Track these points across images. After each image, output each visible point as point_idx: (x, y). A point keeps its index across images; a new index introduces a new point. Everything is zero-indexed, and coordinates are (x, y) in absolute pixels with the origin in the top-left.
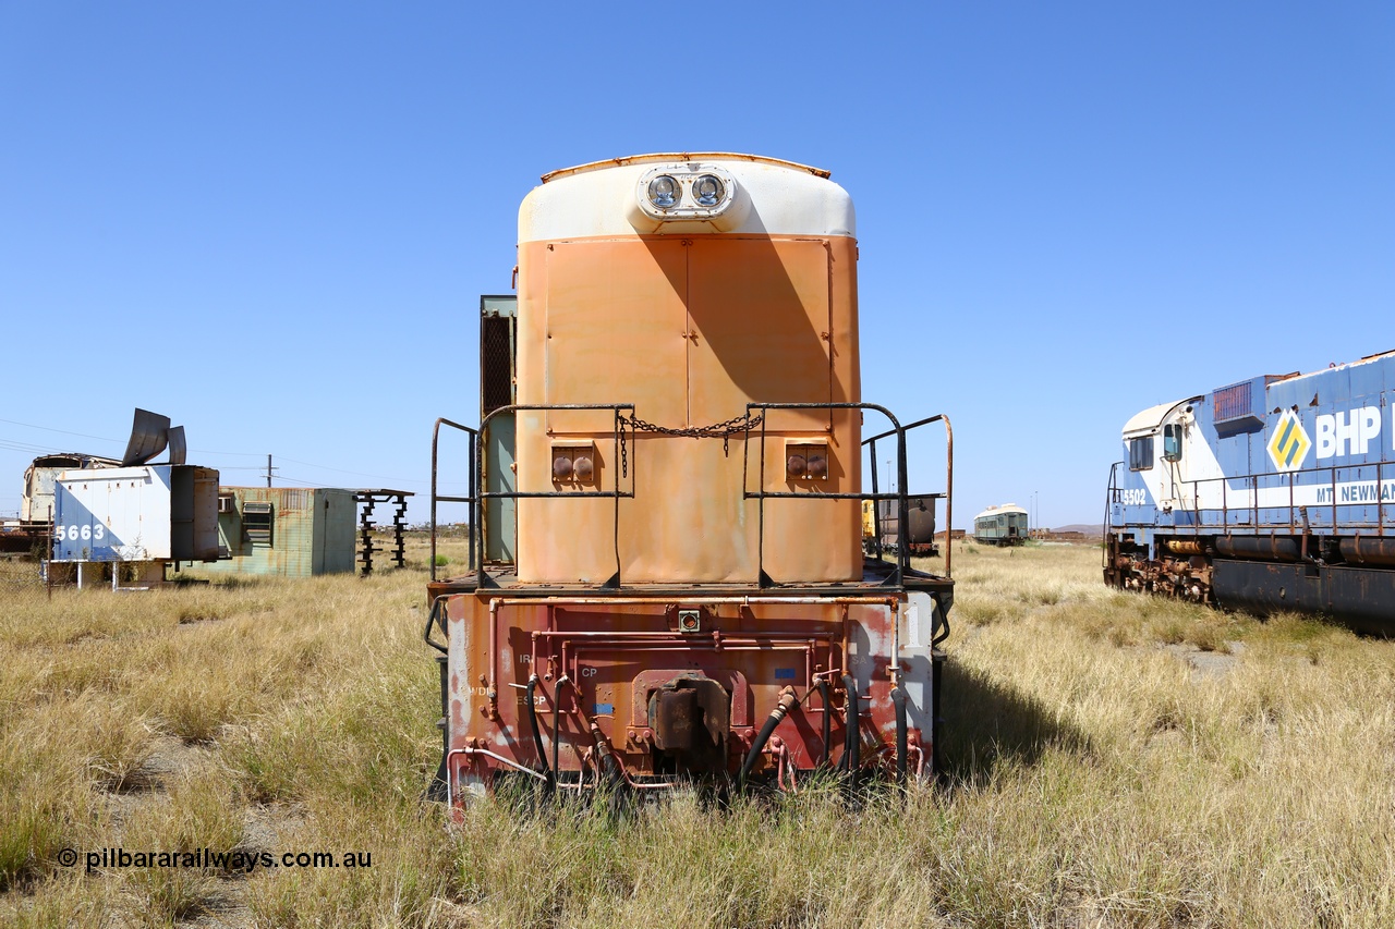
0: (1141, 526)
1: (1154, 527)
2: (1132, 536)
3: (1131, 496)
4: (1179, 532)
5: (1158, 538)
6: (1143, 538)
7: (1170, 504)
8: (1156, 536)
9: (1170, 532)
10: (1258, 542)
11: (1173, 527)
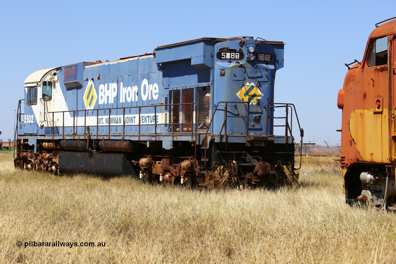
0: (31, 135)
1: (36, 135)
2: (27, 140)
3: (27, 118)
4: (47, 138)
5: (39, 141)
6: (32, 141)
7: (43, 123)
8: (38, 140)
9: (43, 138)
10: (74, 142)
11: (44, 136)
